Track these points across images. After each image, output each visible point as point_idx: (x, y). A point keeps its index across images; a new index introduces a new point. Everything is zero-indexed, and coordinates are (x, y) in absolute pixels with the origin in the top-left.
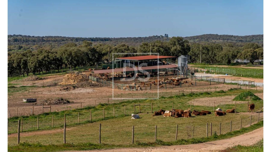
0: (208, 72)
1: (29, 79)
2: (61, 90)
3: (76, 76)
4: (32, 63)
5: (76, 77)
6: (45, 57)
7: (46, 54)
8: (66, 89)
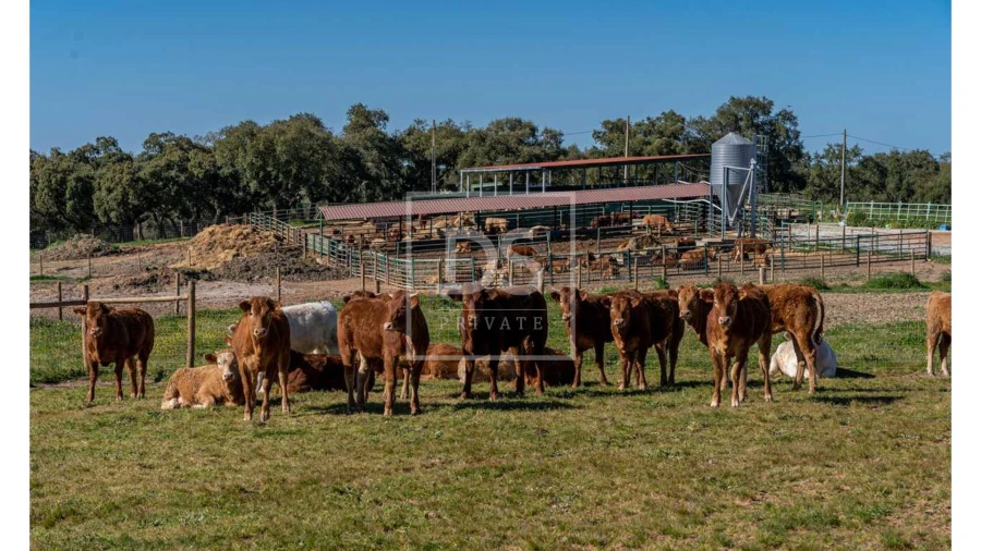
0: (858, 220)
1: (65, 249)
2: (117, 287)
3: (248, 234)
4: (110, 191)
5: (245, 238)
6: (169, 166)
7: (176, 156)
8: (147, 282)
